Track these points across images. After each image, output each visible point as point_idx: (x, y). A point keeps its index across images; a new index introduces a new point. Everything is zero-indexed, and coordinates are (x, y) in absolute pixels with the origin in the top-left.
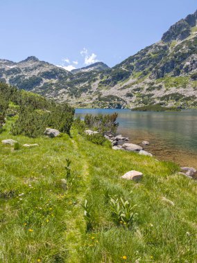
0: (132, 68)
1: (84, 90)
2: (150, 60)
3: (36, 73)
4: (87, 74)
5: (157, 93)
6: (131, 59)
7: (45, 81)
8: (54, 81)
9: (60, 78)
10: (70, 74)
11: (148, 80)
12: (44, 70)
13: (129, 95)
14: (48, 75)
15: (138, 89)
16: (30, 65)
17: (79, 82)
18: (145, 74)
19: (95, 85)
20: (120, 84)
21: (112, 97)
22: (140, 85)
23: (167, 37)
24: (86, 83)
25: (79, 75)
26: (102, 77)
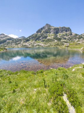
0: (30, 38)
1: (19, 43)
2: (34, 37)
3: (5, 38)
4: (20, 39)
5: (35, 44)
6: (30, 37)
7: (8, 41)
8: (11, 41)
9: (13, 40)
10: (15, 39)
11: (33, 41)
12: (7, 38)
13: (29, 45)
14: (9, 39)
15: (31, 43)
16: (2, 36)
17: (18, 41)
18: (33, 40)
19: (22, 42)
20: (28, 42)
21: (25, 45)
22: (32, 43)
23: (37, 32)
24: (20, 42)
25: (18, 40)
26: (24, 40)
